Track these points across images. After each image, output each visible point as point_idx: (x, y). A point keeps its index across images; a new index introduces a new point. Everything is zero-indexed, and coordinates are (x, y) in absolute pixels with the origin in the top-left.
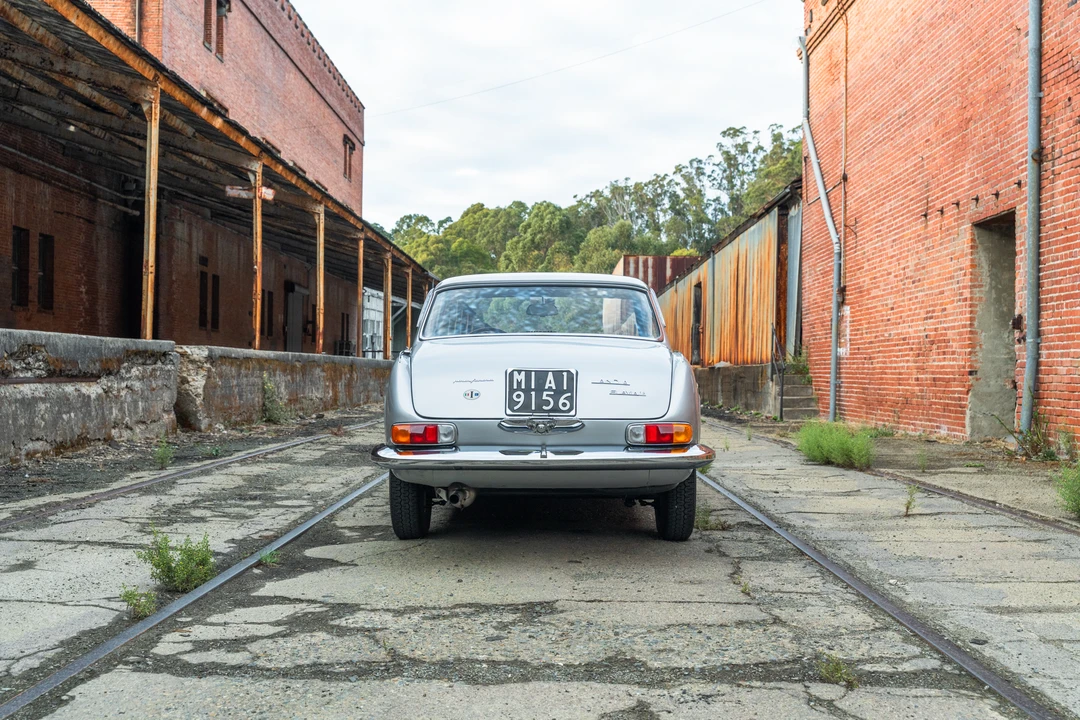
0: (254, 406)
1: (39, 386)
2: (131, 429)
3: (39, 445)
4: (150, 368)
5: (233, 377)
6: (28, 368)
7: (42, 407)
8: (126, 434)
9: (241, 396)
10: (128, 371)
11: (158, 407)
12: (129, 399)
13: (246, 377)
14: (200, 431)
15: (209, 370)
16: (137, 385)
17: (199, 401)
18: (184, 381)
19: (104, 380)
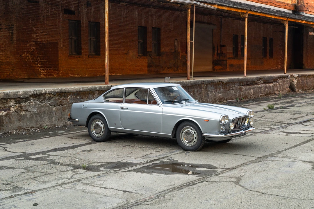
0: (311, 86)
1: (262, 85)
2: (279, 91)
3: (262, 94)
4: (283, 80)
5: (305, 80)
6: (260, 82)
7: (263, 88)
8: (278, 92)
9: (307, 84)
10: (279, 81)
11: (285, 87)
12: (279, 86)
13: (309, 79)
14: (296, 92)
15: (298, 79)
16: (281, 83)
17: (295, 85)
18: (293, 81)
19: (274, 83)
